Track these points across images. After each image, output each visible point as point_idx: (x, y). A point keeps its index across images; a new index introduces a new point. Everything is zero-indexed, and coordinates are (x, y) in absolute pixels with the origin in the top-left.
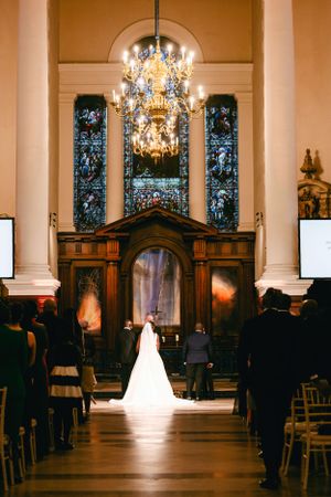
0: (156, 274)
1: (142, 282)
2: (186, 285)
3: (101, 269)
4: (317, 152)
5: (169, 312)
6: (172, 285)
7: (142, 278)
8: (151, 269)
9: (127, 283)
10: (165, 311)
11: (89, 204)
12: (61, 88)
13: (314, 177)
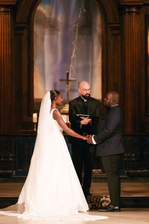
1: (46, 37)
2: (111, 41)
6: (90, 41)
7: (47, 31)
8: (60, 19)
9: (24, 38)
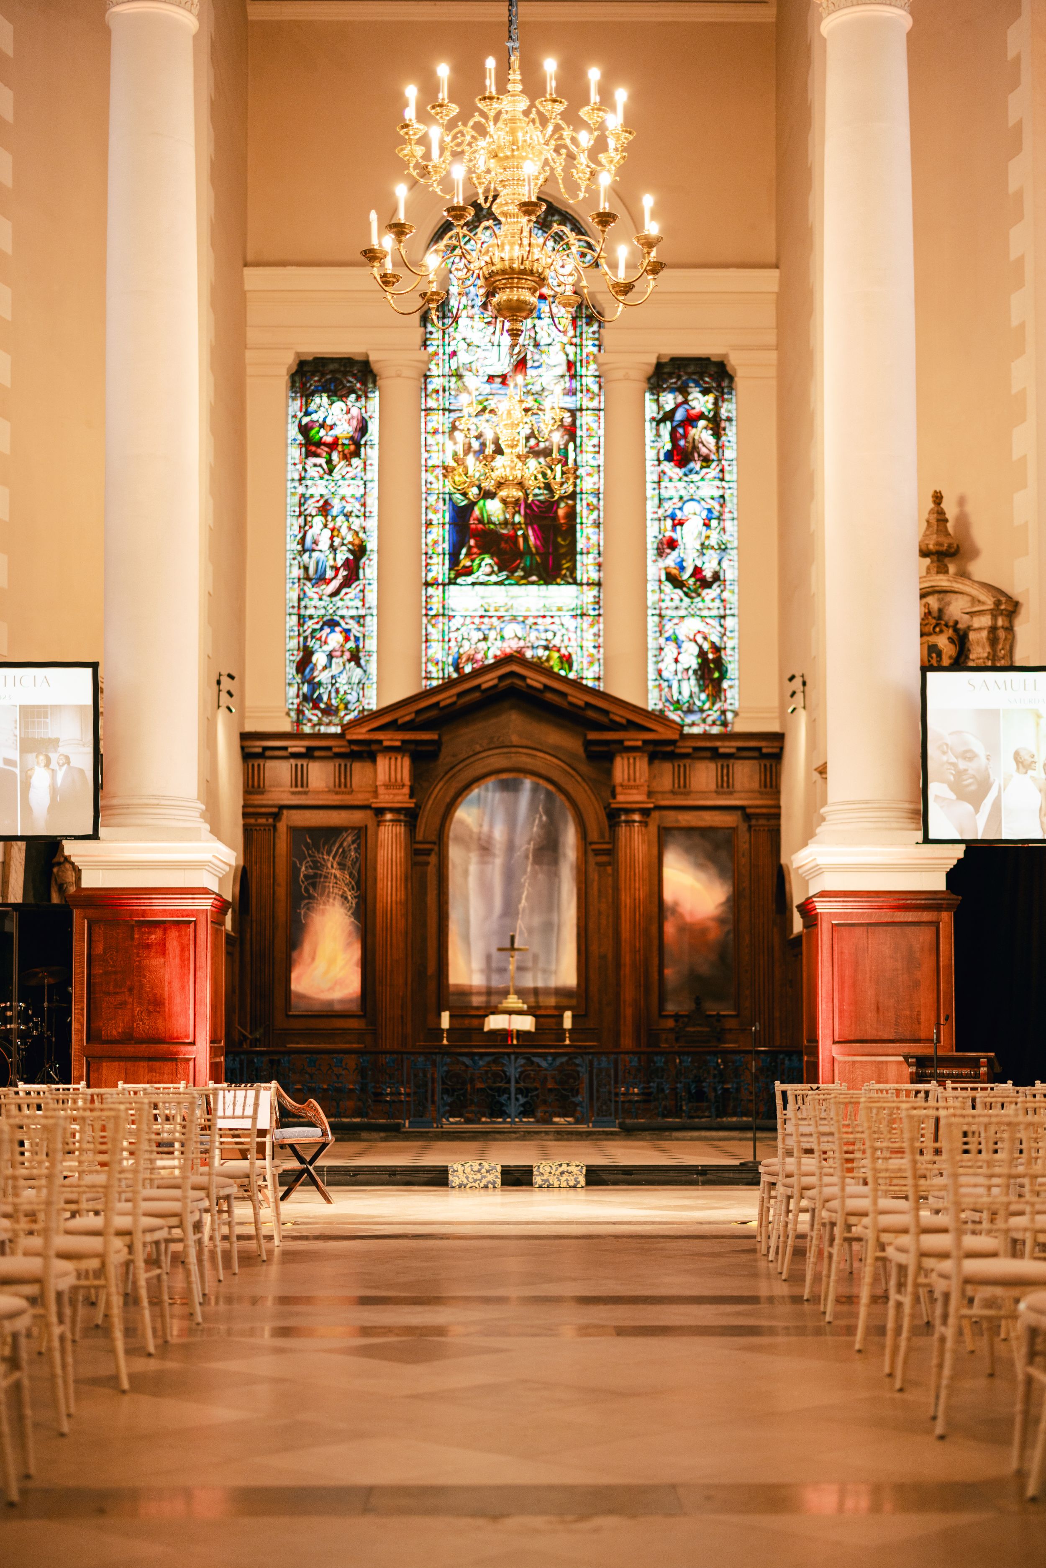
0: (510, 847)
1: (473, 868)
2: (594, 876)
3: (360, 832)
4: (962, 502)
5: (548, 951)
6: (554, 875)
7: (474, 857)
8: (499, 834)
9: (431, 870)
10: (536, 947)
11: (330, 656)
12: (253, 336)
13: (952, 569)
